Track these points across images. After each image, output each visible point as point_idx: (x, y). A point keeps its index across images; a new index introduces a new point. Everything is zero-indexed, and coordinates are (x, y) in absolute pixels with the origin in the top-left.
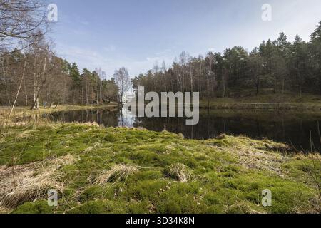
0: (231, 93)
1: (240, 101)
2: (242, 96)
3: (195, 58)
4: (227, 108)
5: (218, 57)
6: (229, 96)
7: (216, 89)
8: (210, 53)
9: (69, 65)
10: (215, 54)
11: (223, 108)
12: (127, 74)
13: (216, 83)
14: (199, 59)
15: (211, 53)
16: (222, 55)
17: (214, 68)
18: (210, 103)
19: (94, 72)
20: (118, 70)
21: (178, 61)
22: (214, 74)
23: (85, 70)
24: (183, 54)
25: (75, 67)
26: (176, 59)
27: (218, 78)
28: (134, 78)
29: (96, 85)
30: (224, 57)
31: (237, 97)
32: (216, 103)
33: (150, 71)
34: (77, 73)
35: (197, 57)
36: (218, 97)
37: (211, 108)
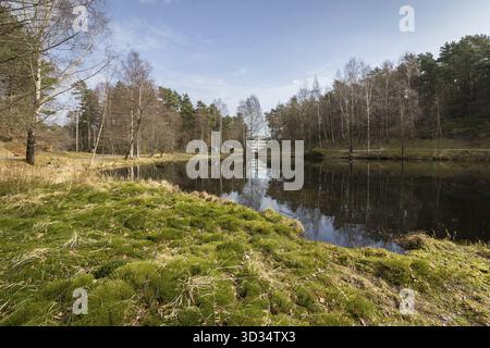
0: (455, 131)
1: (479, 146)
2: (483, 135)
3: (377, 69)
4: (444, 160)
5: (426, 61)
6: (451, 136)
7: (419, 123)
8: (409, 57)
9: (180, 98)
10: (421, 56)
11: (434, 159)
12: (258, 106)
13: (420, 112)
14: (386, 70)
15: (412, 57)
16: (436, 57)
17: (416, 83)
18: (406, 150)
19: (212, 105)
20: (245, 100)
21: (343, 77)
22: (415, 93)
23: (199, 102)
24: (351, 64)
25: (187, 100)
26: (338, 74)
27: (426, 102)
28: (269, 111)
29: (215, 123)
30: (439, 60)
31: (471, 137)
32: (420, 150)
33: (294, 99)
34: (190, 107)
35: (381, 68)
36: (424, 138)
37: (407, 159)
